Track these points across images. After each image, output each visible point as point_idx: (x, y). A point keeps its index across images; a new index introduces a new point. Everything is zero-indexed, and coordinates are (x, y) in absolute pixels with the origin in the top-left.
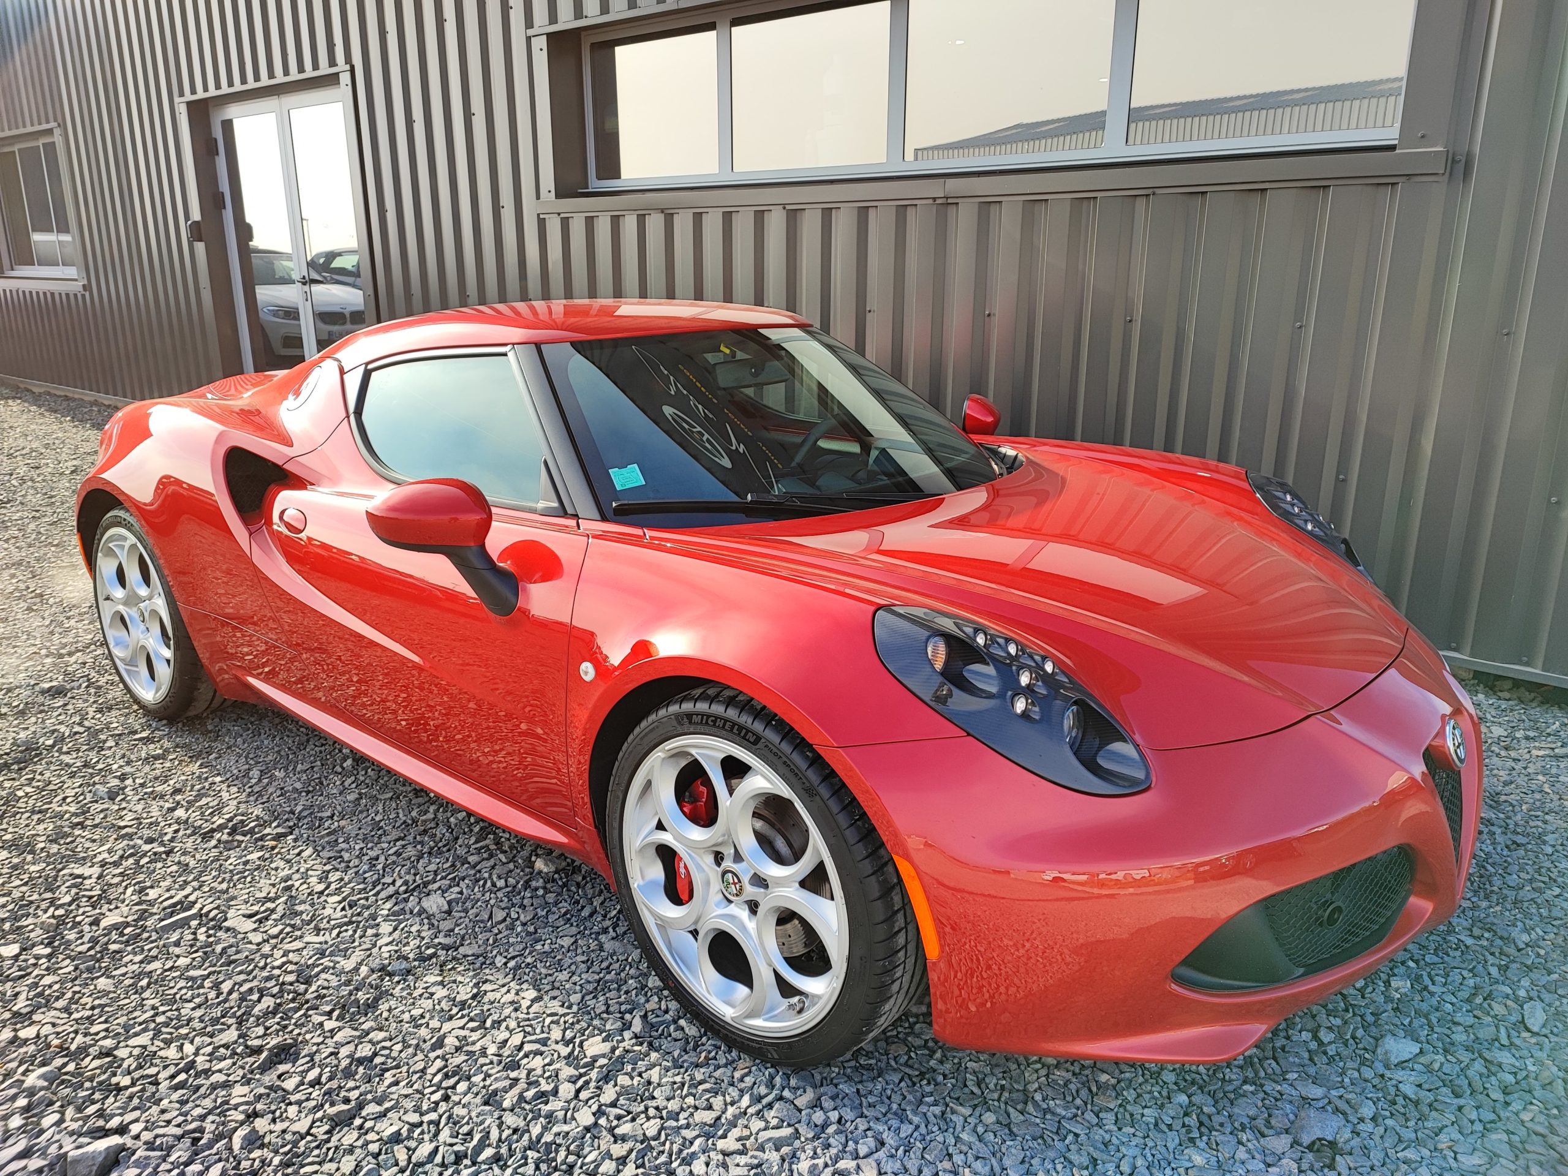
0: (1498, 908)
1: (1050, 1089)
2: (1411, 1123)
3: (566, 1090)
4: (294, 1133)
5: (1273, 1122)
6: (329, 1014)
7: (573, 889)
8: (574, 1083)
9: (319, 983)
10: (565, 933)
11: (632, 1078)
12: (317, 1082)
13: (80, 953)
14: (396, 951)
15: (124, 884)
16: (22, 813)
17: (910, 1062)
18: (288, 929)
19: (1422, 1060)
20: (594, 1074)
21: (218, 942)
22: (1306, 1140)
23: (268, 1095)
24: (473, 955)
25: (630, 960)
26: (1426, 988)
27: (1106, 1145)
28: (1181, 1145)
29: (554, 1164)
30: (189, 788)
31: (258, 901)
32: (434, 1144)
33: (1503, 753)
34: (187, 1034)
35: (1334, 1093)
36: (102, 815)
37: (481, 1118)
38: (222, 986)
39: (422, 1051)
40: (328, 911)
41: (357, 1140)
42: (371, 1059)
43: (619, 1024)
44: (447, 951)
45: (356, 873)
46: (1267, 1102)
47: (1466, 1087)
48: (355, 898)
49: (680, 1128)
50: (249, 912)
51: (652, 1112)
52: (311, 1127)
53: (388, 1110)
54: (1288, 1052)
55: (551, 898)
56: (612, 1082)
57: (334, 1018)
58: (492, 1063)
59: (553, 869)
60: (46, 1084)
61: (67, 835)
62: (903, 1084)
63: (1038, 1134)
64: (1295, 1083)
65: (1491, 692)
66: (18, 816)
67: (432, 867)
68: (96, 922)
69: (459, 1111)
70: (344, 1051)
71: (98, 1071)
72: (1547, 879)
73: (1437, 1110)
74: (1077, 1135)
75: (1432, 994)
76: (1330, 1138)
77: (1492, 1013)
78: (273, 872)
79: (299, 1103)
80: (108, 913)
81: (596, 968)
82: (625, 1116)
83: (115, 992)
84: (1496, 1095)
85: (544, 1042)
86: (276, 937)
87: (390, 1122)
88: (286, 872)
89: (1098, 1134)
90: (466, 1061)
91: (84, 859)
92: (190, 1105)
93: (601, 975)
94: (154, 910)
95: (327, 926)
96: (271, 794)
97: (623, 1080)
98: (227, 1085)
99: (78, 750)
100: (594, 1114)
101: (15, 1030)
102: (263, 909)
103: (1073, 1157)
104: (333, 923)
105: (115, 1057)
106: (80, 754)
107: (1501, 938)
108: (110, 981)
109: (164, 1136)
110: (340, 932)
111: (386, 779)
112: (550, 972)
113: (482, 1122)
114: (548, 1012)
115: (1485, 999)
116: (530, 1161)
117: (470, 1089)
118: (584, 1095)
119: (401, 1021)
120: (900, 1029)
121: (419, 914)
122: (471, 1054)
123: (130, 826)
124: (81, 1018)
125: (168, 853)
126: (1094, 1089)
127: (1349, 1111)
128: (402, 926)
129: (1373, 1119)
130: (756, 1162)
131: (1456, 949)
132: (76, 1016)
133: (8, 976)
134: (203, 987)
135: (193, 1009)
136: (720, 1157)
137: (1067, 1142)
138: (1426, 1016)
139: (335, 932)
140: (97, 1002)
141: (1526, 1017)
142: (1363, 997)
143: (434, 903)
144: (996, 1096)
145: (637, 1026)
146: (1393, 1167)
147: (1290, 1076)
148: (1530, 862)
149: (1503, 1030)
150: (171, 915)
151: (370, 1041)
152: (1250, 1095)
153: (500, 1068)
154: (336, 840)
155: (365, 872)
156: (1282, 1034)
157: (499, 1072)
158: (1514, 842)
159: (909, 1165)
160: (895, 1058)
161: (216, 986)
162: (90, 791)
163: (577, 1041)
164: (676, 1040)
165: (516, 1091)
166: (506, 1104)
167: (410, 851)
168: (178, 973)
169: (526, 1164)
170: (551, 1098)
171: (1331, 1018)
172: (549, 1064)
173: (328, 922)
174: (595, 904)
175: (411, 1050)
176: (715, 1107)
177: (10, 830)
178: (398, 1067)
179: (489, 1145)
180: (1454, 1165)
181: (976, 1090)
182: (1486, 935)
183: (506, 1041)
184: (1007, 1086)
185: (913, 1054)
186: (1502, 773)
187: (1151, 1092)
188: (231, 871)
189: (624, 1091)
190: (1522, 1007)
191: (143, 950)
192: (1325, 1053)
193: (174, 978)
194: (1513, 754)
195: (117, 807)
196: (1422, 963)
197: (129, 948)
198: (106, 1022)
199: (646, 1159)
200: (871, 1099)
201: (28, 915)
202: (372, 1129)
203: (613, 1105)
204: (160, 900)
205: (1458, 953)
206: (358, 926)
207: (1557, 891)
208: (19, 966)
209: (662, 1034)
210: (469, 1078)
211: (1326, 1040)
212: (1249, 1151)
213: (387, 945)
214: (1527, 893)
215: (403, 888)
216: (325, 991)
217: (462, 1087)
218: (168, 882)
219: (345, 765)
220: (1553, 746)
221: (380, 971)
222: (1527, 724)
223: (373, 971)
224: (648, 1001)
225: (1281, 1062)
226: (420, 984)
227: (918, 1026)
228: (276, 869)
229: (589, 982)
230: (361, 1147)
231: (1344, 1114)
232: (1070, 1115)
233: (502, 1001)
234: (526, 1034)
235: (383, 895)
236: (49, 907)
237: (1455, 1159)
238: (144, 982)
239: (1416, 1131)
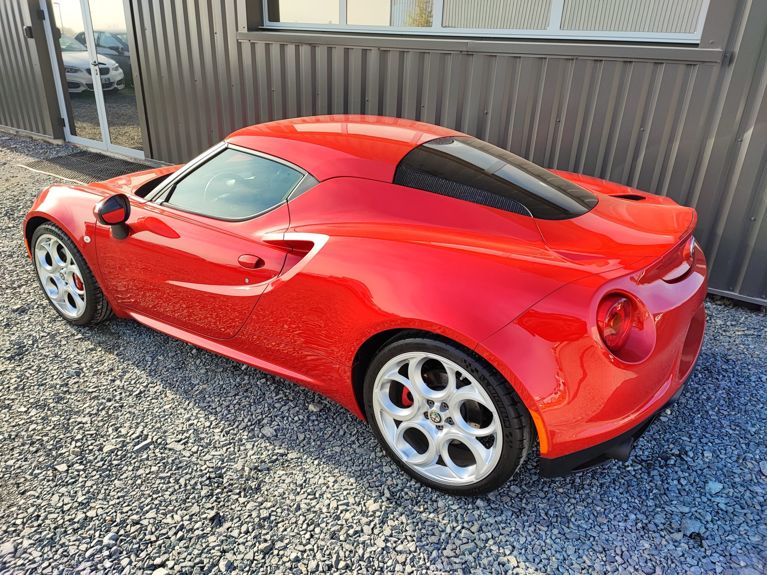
0: (739, 415)
1: (577, 516)
2: (727, 523)
3: (367, 529)
4: (248, 560)
5: (673, 526)
6: (239, 494)
7: (331, 420)
8: (369, 525)
9: (227, 477)
10: (335, 444)
11: (394, 521)
12: (247, 532)
13: (99, 467)
14: (259, 458)
15: (106, 426)
16: (34, 386)
17: (513, 505)
18: (201, 448)
19: (725, 492)
20: (377, 520)
21: (168, 457)
22: (688, 534)
23: (227, 540)
24: (296, 458)
25: (371, 458)
26: (718, 456)
27: (607, 540)
28: (637, 539)
29: (374, 568)
30: (116, 368)
31: (179, 433)
32: (316, 562)
33: (724, 334)
34: (173, 509)
35: (693, 509)
36: (77, 386)
37: (333, 546)
38: (180, 481)
39: (292, 512)
40: (217, 437)
41: (279, 561)
42: (269, 518)
43: (378, 493)
44: (282, 456)
45: (222, 415)
46: (668, 516)
47: (745, 504)
48: (228, 429)
49: (424, 546)
50: (178, 439)
51: (409, 538)
52: (254, 556)
53: (287, 544)
54: (670, 491)
55: (322, 425)
56: (386, 524)
57: (242, 496)
58: (327, 517)
59: (318, 410)
60: (114, 542)
61: (63, 399)
62: (513, 517)
63: (578, 538)
64: (676, 506)
65: (712, 301)
66: (32, 388)
67: (259, 411)
68: (101, 449)
69: (320, 543)
70: (254, 514)
71: (136, 533)
72: (756, 400)
73: (736, 516)
74: (594, 537)
75: (722, 459)
76: (697, 532)
77: (748, 467)
78: (180, 416)
79: (244, 544)
80: (104, 443)
81: (357, 463)
82: (398, 541)
83: (126, 488)
84: (758, 507)
85: (347, 504)
86: (196, 453)
87: (291, 551)
88: (187, 416)
89: (603, 537)
90: (315, 516)
91: (78, 412)
92: (191, 549)
93: (361, 467)
94: (128, 441)
95: (219, 446)
96: (161, 371)
97: (390, 522)
98: (204, 536)
99: (48, 347)
100: (384, 541)
101: (85, 513)
102: (183, 437)
103: (595, 547)
104: (222, 443)
105: (142, 525)
106: (50, 349)
107: (744, 430)
108: (121, 482)
109: (186, 567)
110: (227, 449)
111: (217, 360)
112: (336, 466)
113: (334, 549)
114: (344, 488)
115: (743, 460)
116: (362, 567)
117: (322, 531)
118: (376, 531)
119: (275, 496)
120: (504, 489)
121: (262, 438)
122: (315, 512)
123: (95, 392)
124: (115, 504)
125: (122, 407)
126: (596, 514)
127: (702, 518)
128: (256, 444)
129: (712, 521)
130: (464, 561)
131: (726, 436)
132: (111, 503)
133: (67, 482)
134: (170, 483)
135: (170, 495)
136: (447, 559)
137: (591, 540)
138: (722, 470)
139: (225, 449)
140: (119, 494)
141: (762, 469)
142: (694, 462)
143: (268, 431)
144: (555, 520)
145: (387, 494)
146: (726, 544)
147: (674, 502)
148: (747, 391)
149: (754, 476)
150: (138, 443)
151: (265, 508)
152: (660, 513)
153: (332, 519)
154: (204, 396)
155: (227, 415)
156: (666, 482)
157: (332, 521)
158: (739, 381)
159: (529, 558)
160: (506, 503)
161: (177, 481)
162: (65, 372)
163: (362, 503)
164: (406, 500)
165: (343, 531)
166: (342, 538)
167: (244, 402)
168: (154, 476)
169: (361, 569)
170: (361, 534)
171: (684, 473)
172: (354, 516)
173: (219, 443)
174: (344, 428)
175: (286, 512)
176: (436, 534)
177: (31, 396)
178: (283, 521)
179: (341, 560)
180: (749, 542)
181: (546, 518)
182: (737, 428)
183: (329, 504)
184: (559, 515)
185: (513, 501)
186: (726, 344)
187: (619, 514)
188: (159, 416)
189: (393, 528)
190: (758, 463)
191: (131, 463)
192: (685, 490)
193: (153, 478)
194: (728, 334)
195: (82, 381)
196: (714, 443)
197: (124, 463)
198: (128, 505)
199: (415, 562)
200: (503, 525)
201: (62, 446)
202: (283, 555)
203: (391, 536)
204: (129, 434)
205: (727, 438)
206: (235, 445)
207: (761, 405)
208: (70, 476)
209: (399, 497)
210: (319, 525)
211: (684, 484)
212: (666, 541)
213: (253, 455)
214: (749, 407)
215: (249, 423)
216: (232, 482)
217: (317, 530)
218: (127, 424)
219: (193, 352)
220: (744, 329)
221: (254, 469)
222: (731, 318)
223: (251, 469)
224: (387, 480)
225: (669, 495)
226: (277, 476)
227: (512, 487)
228: (181, 414)
229: (356, 471)
230: (282, 565)
231: (700, 519)
232: (589, 528)
233: (319, 483)
234: (338, 501)
235: (240, 427)
236: (71, 442)
237: (748, 538)
238: (139, 481)
239: (730, 526)
